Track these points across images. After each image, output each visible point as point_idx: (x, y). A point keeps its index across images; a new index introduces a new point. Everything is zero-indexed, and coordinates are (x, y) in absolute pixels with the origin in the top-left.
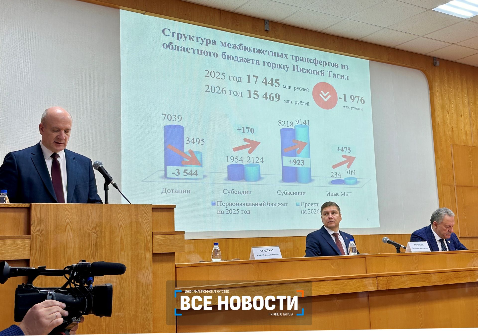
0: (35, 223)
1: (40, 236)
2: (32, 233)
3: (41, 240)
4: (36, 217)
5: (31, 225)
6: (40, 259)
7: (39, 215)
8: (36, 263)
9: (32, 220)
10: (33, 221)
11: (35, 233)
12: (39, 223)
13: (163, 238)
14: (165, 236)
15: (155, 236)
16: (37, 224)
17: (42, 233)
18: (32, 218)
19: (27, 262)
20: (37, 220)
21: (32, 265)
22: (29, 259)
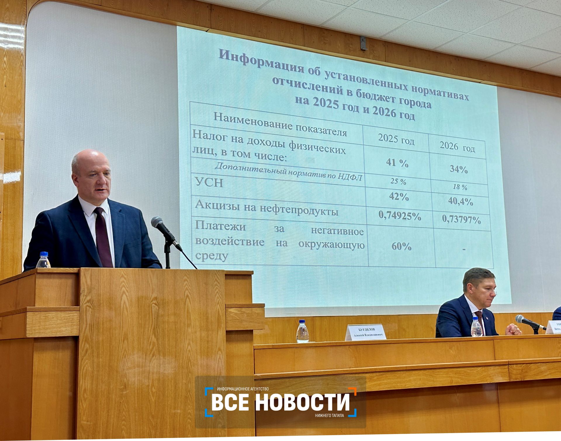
0: (85, 291)
1: (92, 309)
2: (82, 304)
3: (91, 312)
4: (85, 285)
5: (80, 295)
6: (90, 336)
7: (89, 282)
8: (86, 341)
9: (81, 288)
10: (83, 289)
11: (85, 304)
13: (239, 311)
14: (241, 310)
15: (228, 309)
16: (87, 293)
17: (93, 305)
18: (81, 286)
19: (76, 339)
20: (87, 288)
21: (82, 343)
22: (78, 335)
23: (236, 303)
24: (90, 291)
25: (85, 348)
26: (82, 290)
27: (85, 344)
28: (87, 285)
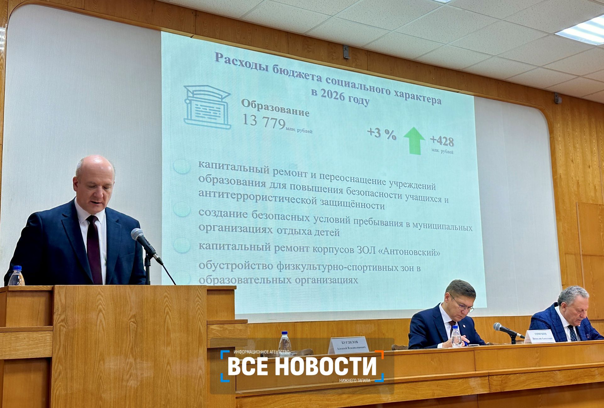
0: (58, 311)
1: (65, 328)
2: (55, 324)
3: (66, 332)
4: (59, 303)
5: (53, 314)
6: (64, 357)
7: (63, 301)
8: (59, 362)
9: (55, 307)
11: (59, 323)
12: (64, 310)
13: (220, 328)
14: (223, 326)
15: (210, 326)
16: (61, 311)
17: (67, 324)
18: (55, 305)
19: (48, 361)
20: (61, 306)
21: (55, 365)
22: (51, 357)
23: (218, 319)
24: (65, 310)
25: (58, 371)
26: (56, 309)
27: (58, 366)
28: (61, 303)
